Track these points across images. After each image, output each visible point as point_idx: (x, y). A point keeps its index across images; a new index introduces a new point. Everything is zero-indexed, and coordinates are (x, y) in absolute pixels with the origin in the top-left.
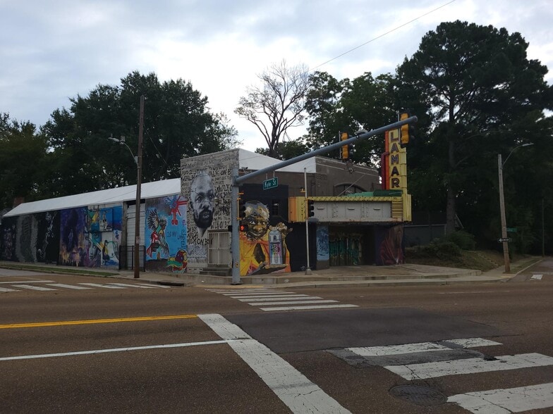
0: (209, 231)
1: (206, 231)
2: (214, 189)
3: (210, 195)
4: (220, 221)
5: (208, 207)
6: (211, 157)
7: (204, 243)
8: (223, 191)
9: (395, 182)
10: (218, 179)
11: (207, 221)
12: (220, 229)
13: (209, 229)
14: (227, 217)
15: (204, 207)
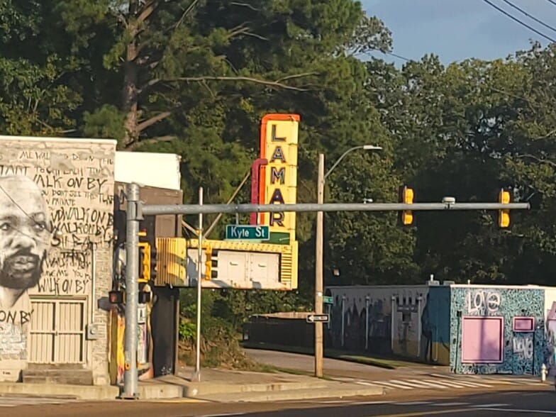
0: (32, 297)
1: (25, 296)
2: (48, 212)
3: (37, 224)
4: (63, 278)
5: (32, 246)
6: (42, 146)
7: (18, 319)
8: (73, 220)
9: (277, 216)
10: (59, 193)
11: (29, 275)
12: (62, 293)
13: (34, 291)
14: (83, 272)
15: (18, 246)
